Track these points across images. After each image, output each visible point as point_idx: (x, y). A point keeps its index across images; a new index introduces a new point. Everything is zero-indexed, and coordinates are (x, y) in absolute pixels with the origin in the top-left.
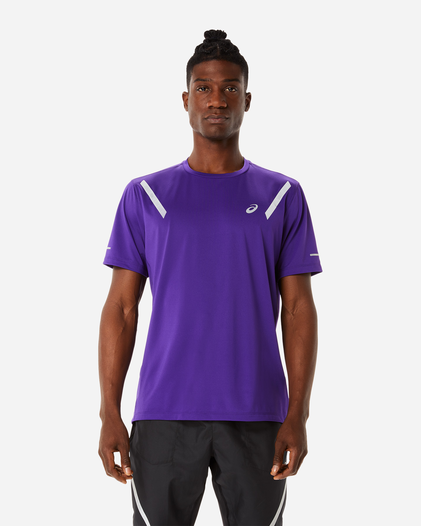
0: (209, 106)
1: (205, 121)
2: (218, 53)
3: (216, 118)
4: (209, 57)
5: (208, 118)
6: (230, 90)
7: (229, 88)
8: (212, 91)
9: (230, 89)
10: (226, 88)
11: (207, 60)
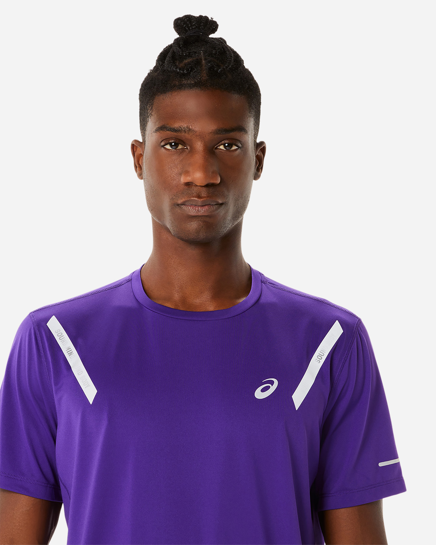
0: (186, 181)
1: (178, 210)
2: (204, 76)
3: (200, 205)
4: (185, 82)
5: (182, 205)
6: (227, 148)
7: (224, 145)
8: (192, 151)
9: (227, 145)
10: (220, 144)
11: (181, 87)
